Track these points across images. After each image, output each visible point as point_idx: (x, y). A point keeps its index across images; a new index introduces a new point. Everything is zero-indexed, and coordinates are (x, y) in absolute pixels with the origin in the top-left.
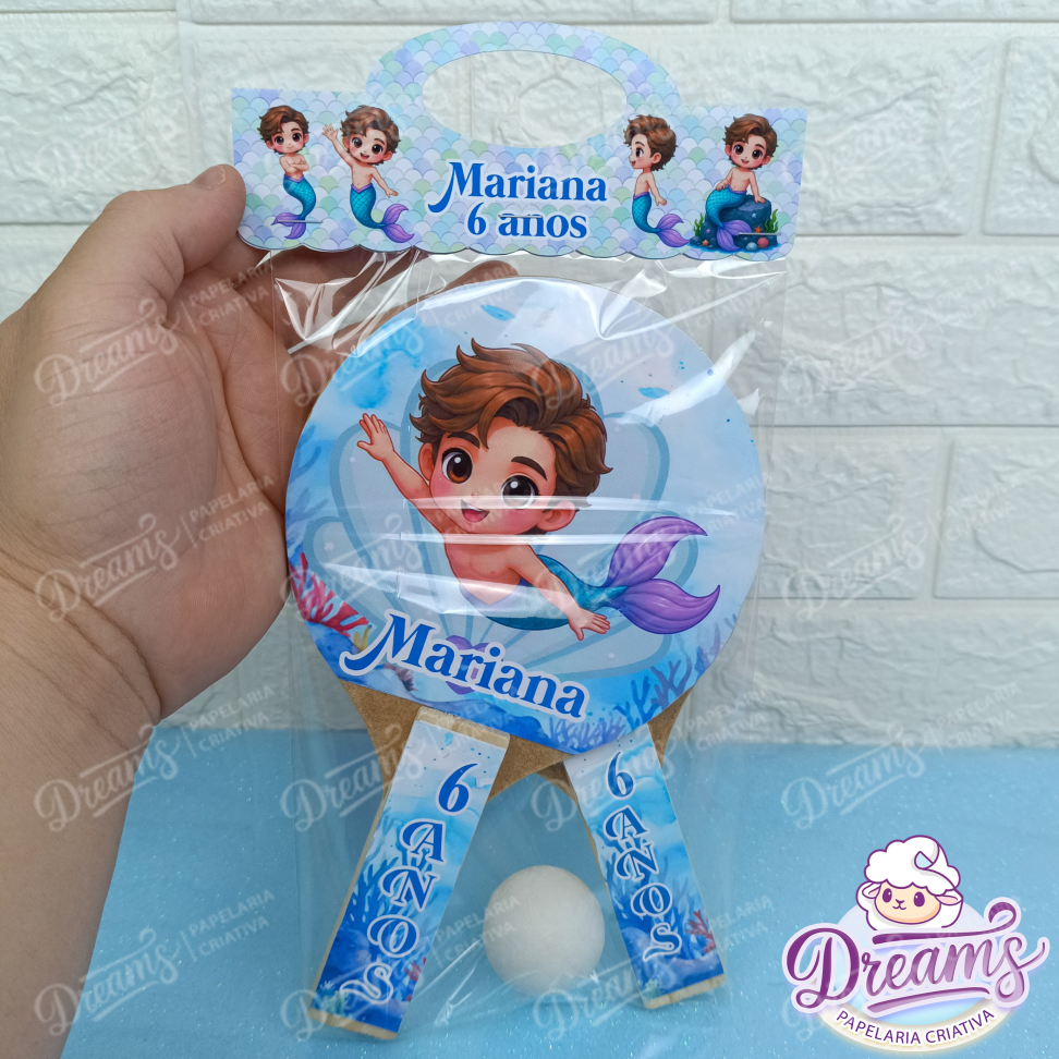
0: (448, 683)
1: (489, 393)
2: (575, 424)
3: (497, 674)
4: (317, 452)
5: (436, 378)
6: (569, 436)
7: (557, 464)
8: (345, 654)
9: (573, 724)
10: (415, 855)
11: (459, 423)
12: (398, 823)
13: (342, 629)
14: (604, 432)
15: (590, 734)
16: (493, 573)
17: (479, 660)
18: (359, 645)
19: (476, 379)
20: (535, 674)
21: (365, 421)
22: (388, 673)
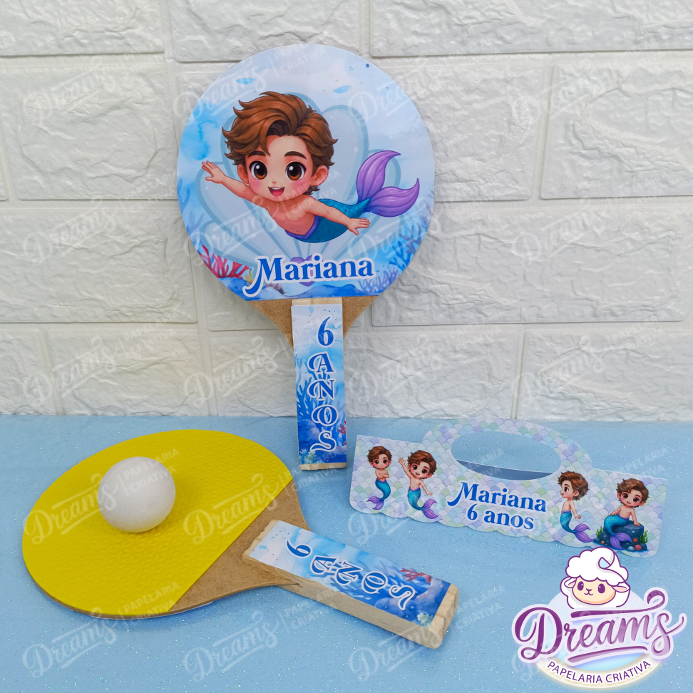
0: (301, 283)
1: (258, 126)
2: (309, 123)
3: (323, 269)
4: (188, 192)
5: (229, 129)
6: (308, 131)
7: (308, 148)
8: (245, 288)
9: (371, 280)
10: (319, 373)
11: (250, 148)
12: (304, 360)
13: (237, 276)
14: (325, 122)
15: (382, 282)
16: (299, 218)
17: (311, 265)
18: (249, 280)
19: (249, 121)
20: (342, 262)
21: (204, 166)
22: (270, 289)
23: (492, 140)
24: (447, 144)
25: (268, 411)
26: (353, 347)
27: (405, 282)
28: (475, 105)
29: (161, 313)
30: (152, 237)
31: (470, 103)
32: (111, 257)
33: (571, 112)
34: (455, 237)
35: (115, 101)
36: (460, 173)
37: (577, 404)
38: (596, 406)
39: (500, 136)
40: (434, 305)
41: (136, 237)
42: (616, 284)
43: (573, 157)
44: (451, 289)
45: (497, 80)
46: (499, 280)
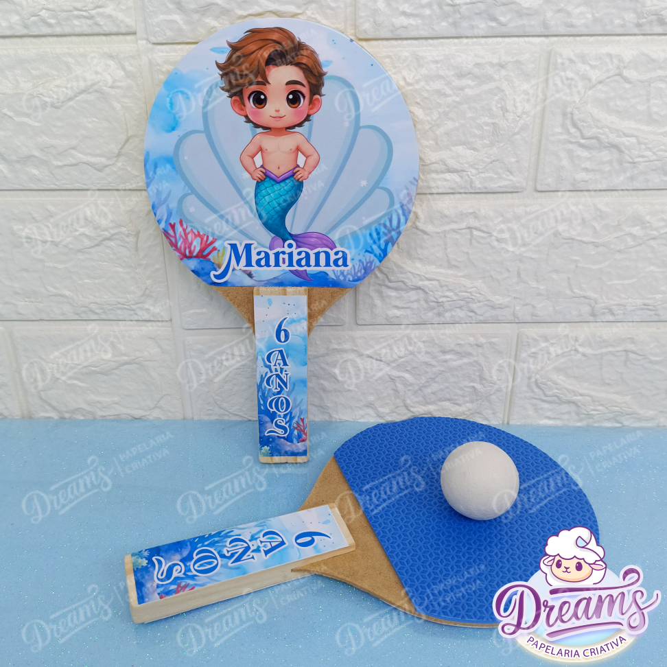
23: (485, 128)
24: (438, 132)
25: (246, 414)
26: (336, 347)
27: (392, 278)
28: (467, 91)
29: (133, 310)
30: (123, 229)
31: (462, 89)
32: (79, 251)
33: (569, 99)
34: (445, 231)
35: (82, 84)
36: (452, 163)
37: (573, 408)
38: (594, 410)
39: (494, 124)
40: (422, 302)
41: (106, 230)
42: (615, 282)
43: (571, 147)
44: (441, 286)
45: (491, 64)
46: (491, 276)
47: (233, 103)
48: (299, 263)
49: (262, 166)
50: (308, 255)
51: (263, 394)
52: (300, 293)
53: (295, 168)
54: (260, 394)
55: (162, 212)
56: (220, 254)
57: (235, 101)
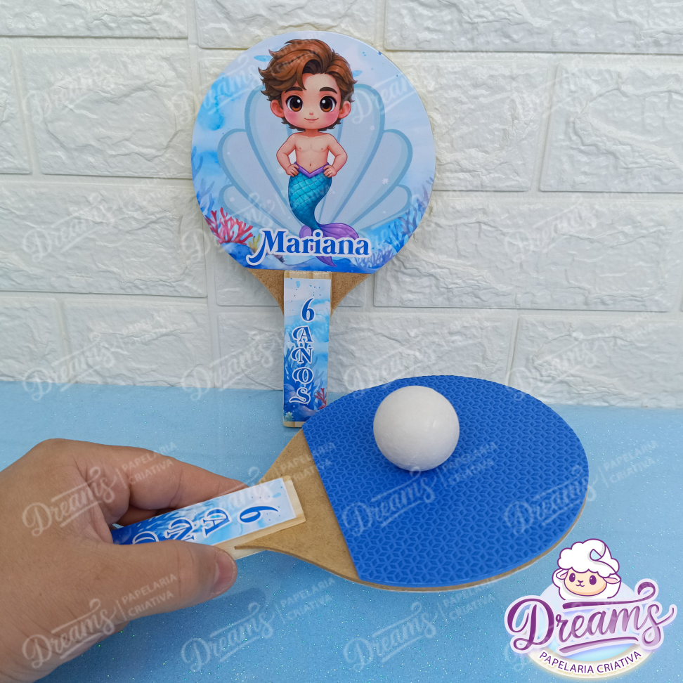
23: (496, 133)
24: (453, 136)
25: (271, 384)
26: (355, 326)
27: (408, 265)
28: (482, 99)
29: (173, 287)
30: (168, 214)
31: (476, 97)
32: (128, 232)
33: (572, 109)
34: (457, 225)
35: (139, 83)
36: (465, 163)
37: (565, 387)
38: (584, 390)
39: (504, 130)
40: (434, 288)
41: (153, 214)
42: (607, 275)
43: (572, 152)
44: (451, 274)
45: (504, 76)
46: (497, 267)
47: (272, 106)
48: (325, 250)
49: (296, 163)
50: (333, 244)
51: (289, 366)
52: (325, 277)
53: (325, 166)
54: (286, 366)
55: (205, 200)
56: (256, 240)
57: (274, 104)
